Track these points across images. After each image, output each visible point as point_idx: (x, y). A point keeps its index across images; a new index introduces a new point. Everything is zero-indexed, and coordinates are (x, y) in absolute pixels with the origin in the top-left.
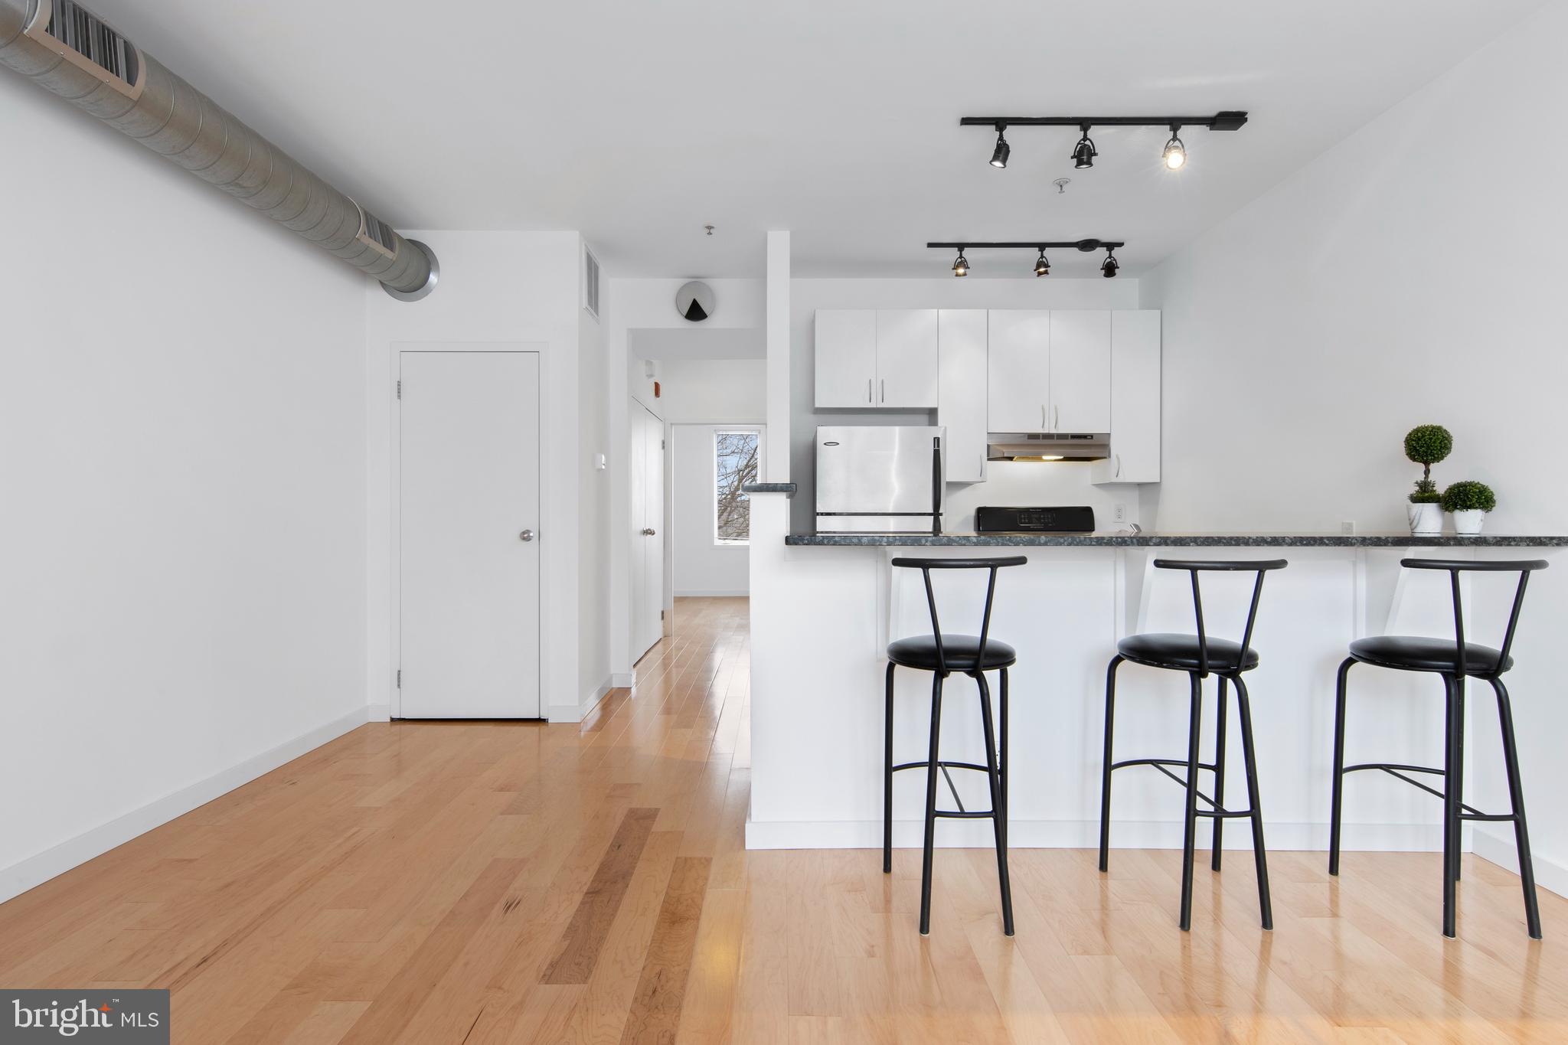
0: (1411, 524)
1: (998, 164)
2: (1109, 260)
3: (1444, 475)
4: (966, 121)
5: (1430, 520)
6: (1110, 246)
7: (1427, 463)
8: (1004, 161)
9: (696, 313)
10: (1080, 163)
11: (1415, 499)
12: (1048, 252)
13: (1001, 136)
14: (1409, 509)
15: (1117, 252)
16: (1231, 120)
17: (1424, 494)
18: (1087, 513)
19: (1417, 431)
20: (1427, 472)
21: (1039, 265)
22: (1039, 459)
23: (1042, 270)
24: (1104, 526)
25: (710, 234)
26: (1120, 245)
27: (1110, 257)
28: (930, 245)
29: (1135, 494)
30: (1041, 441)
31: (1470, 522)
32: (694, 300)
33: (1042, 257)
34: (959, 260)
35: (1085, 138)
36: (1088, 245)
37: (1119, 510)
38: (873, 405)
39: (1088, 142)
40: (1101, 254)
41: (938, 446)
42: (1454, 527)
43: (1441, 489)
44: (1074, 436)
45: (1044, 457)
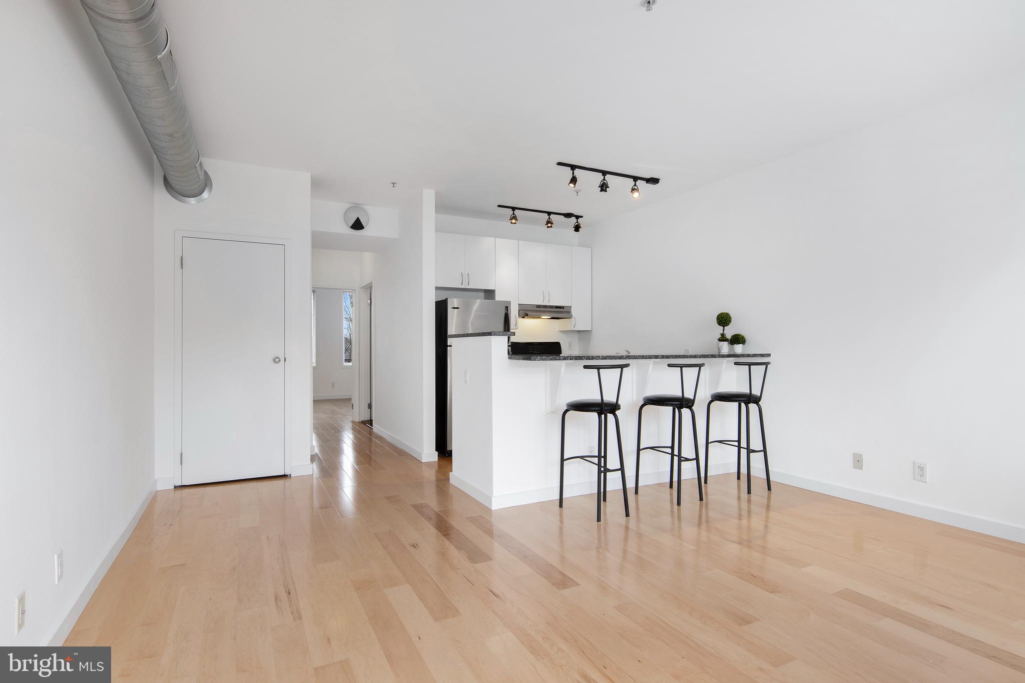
0: (719, 350)
1: (572, 185)
2: (577, 224)
3: (730, 332)
4: (560, 164)
5: (725, 348)
6: (577, 217)
7: (724, 327)
8: (575, 184)
9: (358, 225)
10: (602, 190)
11: (720, 340)
12: (552, 216)
13: (573, 174)
14: (718, 345)
15: (580, 220)
16: (654, 181)
17: (723, 338)
18: (557, 345)
19: (721, 314)
20: (724, 330)
21: (548, 222)
22: (539, 317)
23: (549, 225)
24: (565, 351)
25: (394, 186)
26: (582, 217)
27: (577, 222)
28: (499, 206)
29: (576, 336)
30: (542, 309)
31: (738, 349)
32: (358, 218)
33: (549, 218)
34: (513, 216)
35: (604, 179)
36: (568, 215)
37: (570, 344)
38: (463, 287)
39: (605, 181)
40: (573, 219)
41: (507, 311)
42: (734, 351)
43: (729, 336)
44: (557, 307)
45: (542, 317)
